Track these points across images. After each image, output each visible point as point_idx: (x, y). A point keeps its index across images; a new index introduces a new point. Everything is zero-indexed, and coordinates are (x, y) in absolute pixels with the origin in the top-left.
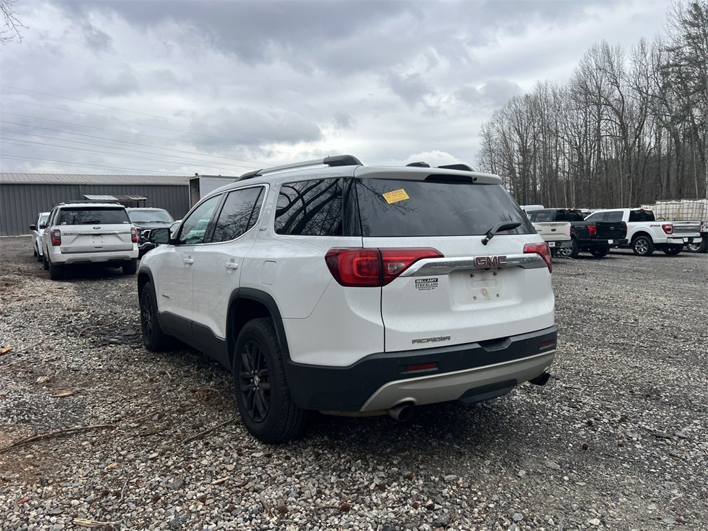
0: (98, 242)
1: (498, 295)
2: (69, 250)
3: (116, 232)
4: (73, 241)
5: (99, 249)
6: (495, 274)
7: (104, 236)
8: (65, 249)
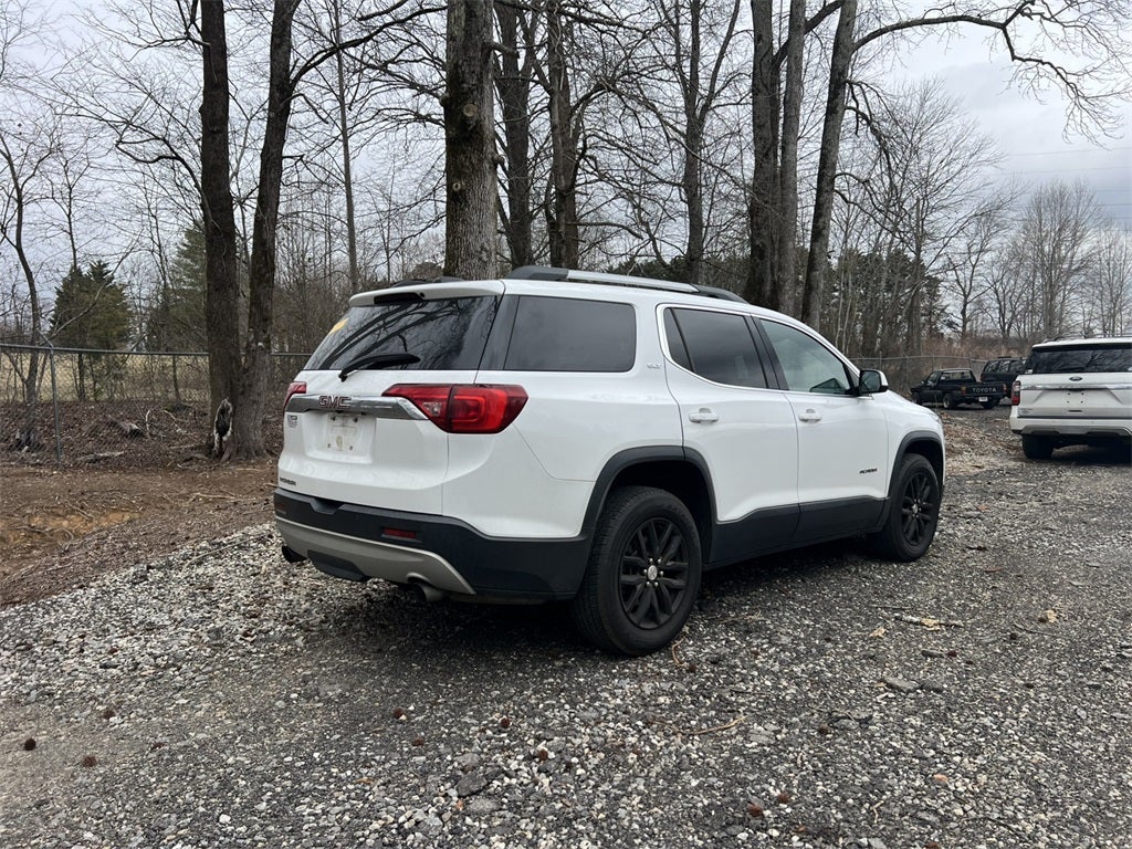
0: (1075, 402)
1: (351, 448)
2: (1031, 413)
3: (1108, 386)
4: (1036, 399)
5: (1076, 414)
6: (356, 420)
7: (1085, 393)
8: (1024, 410)
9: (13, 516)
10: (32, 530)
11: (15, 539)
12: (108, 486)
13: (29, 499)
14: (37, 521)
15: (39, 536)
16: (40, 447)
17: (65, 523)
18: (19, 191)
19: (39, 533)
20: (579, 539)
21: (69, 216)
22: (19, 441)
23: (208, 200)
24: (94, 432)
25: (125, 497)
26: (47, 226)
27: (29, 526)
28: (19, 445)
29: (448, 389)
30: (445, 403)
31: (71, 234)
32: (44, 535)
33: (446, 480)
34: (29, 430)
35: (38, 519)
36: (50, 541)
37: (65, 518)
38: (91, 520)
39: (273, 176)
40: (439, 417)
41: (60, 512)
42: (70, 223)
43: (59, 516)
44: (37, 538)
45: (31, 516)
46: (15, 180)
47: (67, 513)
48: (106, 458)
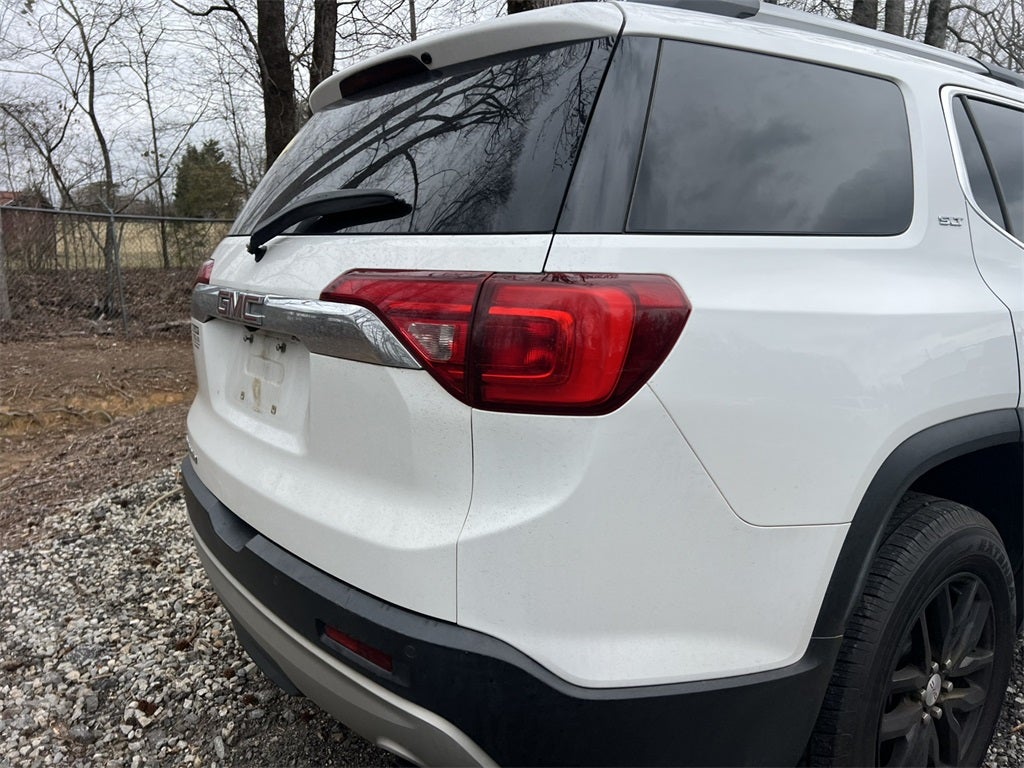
1: (274, 410)
6: (283, 348)
9: (49, 396)
10: (69, 413)
11: (51, 422)
12: (155, 362)
13: (70, 377)
14: (75, 403)
15: (76, 419)
16: (117, 314)
17: (104, 404)
18: (90, 57)
19: (76, 415)
20: (803, 670)
21: (146, 84)
22: (98, 309)
23: (264, 56)
24: (171, 299)
25: (170, 375)
26: (128, 95)
27: (66, 407)
28: (98, 313)
29: (475, 287)
30: (465, 325)
31: (148, 101)
32: (81, 418)
33: (466, 535)
34: (108, 297)
35: (76, 399)
36: (89, 424)
37: (105, 399)
38: (131, 401)
39: (327, 25)
40: (448, 364)
41: (100, 392)
42: (147, 91)
43: (98, 396)
44: (74, 421)
45: (68, 397)
46: (86, 43)
47: (107, 393)
48: (177, 326)
